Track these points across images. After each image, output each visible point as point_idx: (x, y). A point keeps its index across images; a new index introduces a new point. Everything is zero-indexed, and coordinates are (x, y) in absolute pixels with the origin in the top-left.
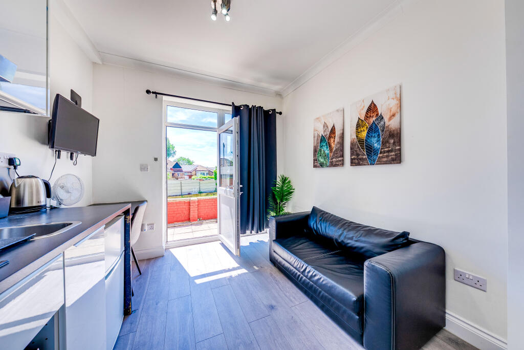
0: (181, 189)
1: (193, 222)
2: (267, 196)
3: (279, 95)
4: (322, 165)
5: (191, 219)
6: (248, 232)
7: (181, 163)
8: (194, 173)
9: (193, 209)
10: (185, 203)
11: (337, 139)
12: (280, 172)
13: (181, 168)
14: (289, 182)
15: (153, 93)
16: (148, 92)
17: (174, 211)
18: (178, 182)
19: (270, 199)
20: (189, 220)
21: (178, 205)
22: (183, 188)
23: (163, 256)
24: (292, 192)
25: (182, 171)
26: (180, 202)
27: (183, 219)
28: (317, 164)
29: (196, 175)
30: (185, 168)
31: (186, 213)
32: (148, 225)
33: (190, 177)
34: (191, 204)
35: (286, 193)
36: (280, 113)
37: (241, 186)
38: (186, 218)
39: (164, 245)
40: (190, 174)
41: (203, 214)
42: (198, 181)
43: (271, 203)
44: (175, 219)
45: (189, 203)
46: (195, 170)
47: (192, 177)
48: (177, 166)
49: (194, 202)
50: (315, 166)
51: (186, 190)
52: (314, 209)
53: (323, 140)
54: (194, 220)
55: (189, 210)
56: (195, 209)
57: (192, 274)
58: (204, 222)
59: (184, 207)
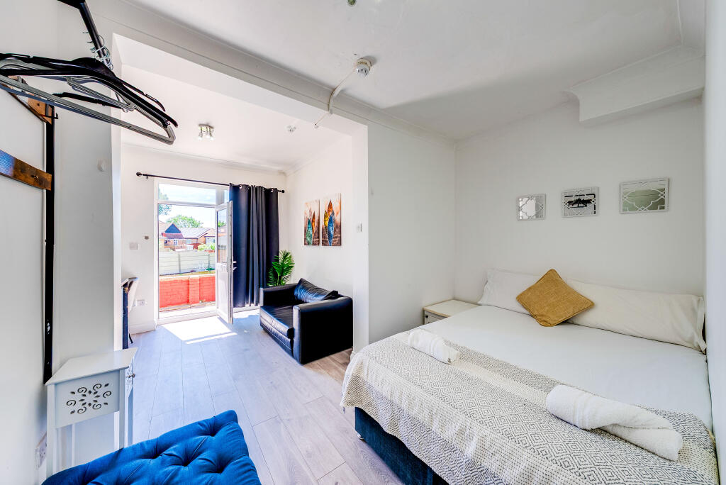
0: (180, 265)
1: (193, 305)
2: (268, 271)
3: (283, 173)
4: (308, 244)
5: (190, 301)
6: (247, 305)
7: (179, 225)
8: (202, 240)
9: (193, 289)
10: (182, 281)
11: (316, 224)
12: (283, 248)
13: (180, 232)
14: (290, 257)
15: (144, 175)
16: (138, 174)
17: (167, 293)
18: (174, 254)
19: (271, 273)
20: (188, 302)
21: (173, 284)
22: (182, 263)
23: (155, 330)
24: (292, 267)
25: (181, 237)
26: (175, 281)
27: (180, 301)
28: (307, 243)
29: (205, 243)
30: (187, 232)
31: (184, 294)
32: (138, 301)
33: (196, 246)
34: (190, 283)
35: (287, 269)
36: (283, 192)
37: (235, 262)
38: (184, 300)
39: (155, 320)
40: (195, 241)
41: (205, 295)
42: (207, 253)
43: (271, 277)
44: (169, 302)
45: (188, 281)
46: (205, 236)
47: (199, 247)
48: (173, 230)
49: (195, 280)
50: (305, 244)
51: (186, 266)
52: (301, 281)
53: (310, 222)
54: (194, 303)
55: (189, 290)
56: (195, 289)
57: (183, 339)
58: (209, 303)
59: (182, 287)
